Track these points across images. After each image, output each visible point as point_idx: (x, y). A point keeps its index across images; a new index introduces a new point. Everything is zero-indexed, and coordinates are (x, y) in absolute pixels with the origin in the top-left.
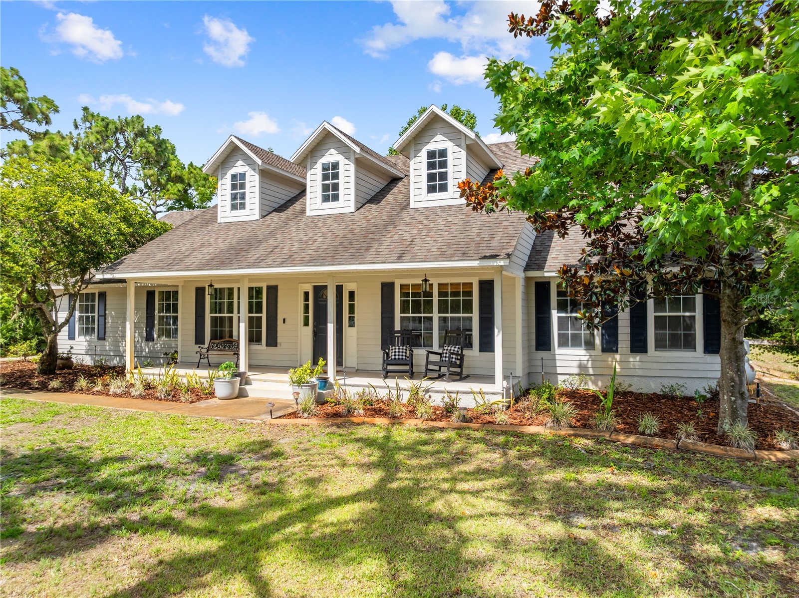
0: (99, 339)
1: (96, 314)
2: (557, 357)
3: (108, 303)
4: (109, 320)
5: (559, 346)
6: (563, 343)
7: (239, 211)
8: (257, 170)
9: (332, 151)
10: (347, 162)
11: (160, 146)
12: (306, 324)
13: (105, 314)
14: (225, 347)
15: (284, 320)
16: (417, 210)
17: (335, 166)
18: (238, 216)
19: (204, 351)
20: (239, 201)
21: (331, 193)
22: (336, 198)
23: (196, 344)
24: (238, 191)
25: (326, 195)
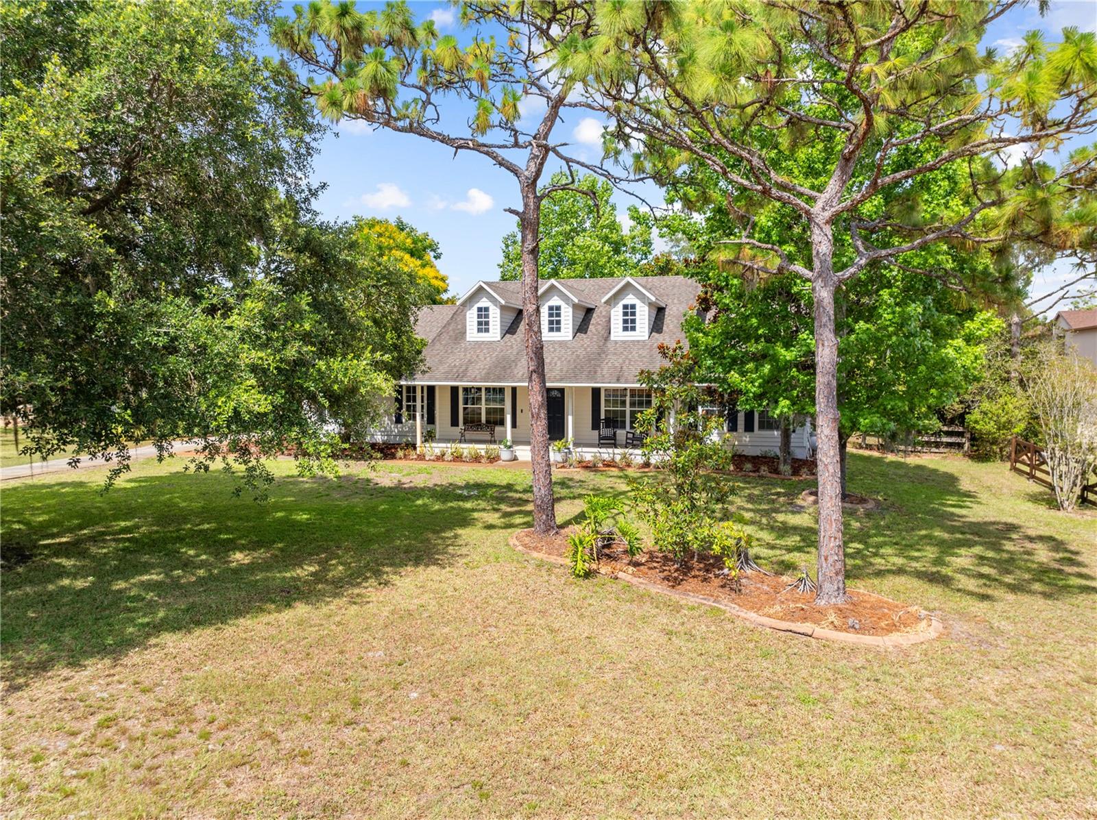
7: (484, 334)
8: (498, 305)
9: (556, 298)
10: (566, 306)
14: (478, 429)
15: (522, 410)
16: (616, 342)
17: (558, 308)
18: (484, 337)
19: (463, 431)
20: (483, 327)
21: (555, 326)
22: (559, 330)
23: (451, 426)
24: (483, 320)
25: (551, 327)
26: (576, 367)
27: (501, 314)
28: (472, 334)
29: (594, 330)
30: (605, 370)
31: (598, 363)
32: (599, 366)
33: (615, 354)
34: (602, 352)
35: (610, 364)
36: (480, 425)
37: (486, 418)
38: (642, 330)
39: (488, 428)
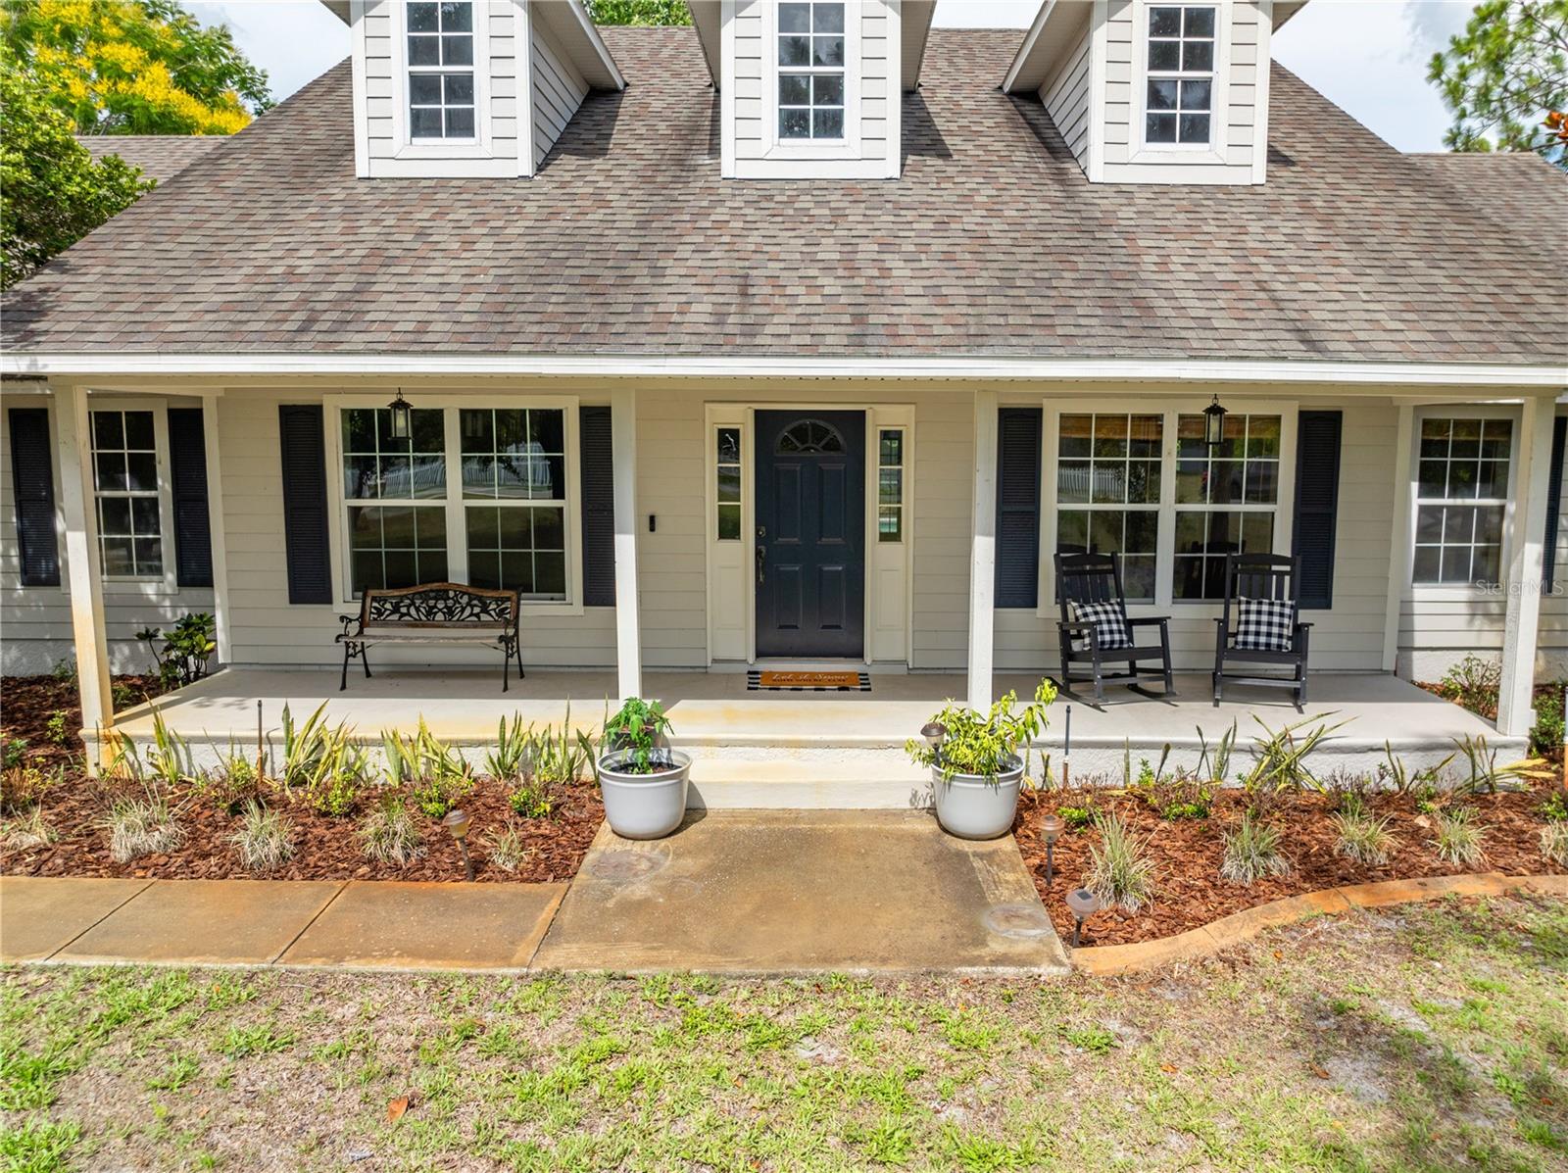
5: (1413, 578)
7: (444, 141)
12: (729, 528)
14: (430, 612)
15: (652, 519)
16: (1120, 190)
17: (831, 16)
18: (444, 157)
19: (354, 628)
20: (443, 107)
21: (811, 107)
22: (831, 125)
23: (293, 601)
24: (441, 68)
25: (791, 114)
28: (386, 144)
36: (442, 595)
37: (472, 557)
38: (1240, 136)
39: (485, 610)
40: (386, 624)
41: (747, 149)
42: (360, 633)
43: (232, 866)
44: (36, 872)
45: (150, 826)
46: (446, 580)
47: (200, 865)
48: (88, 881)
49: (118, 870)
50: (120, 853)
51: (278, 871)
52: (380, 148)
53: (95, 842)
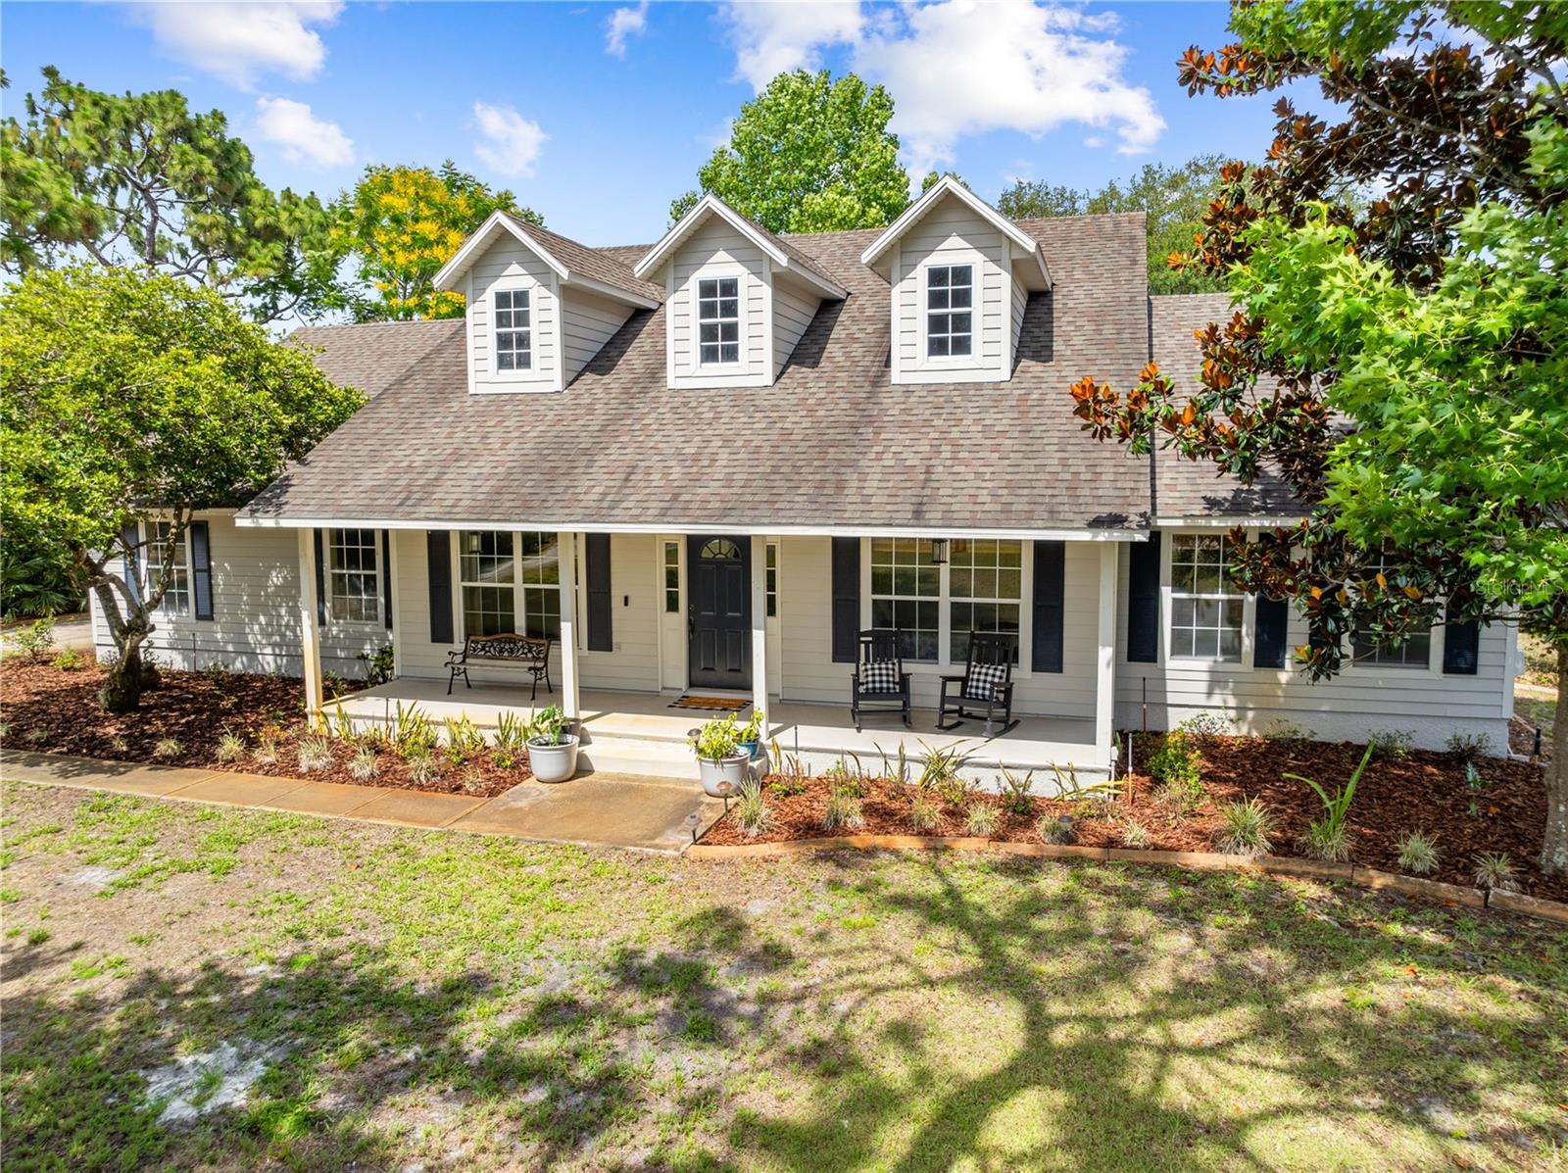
0: (199, 617)
1: (189, 567)
2: (1169, 675)
3: (213, 544)
4: (219, 580)
5: (1172, 654)
6: (1181, 646)
7: (515, 371)
8: (554, 286)
9: (722, 255)
10: (755, 280)
11: (228, 159)
12: (672, 605)
13: (210, 567)
14: (501, 651)
15: (626, 598)
16: (908, 390)
17: (730, 287)
18: (515, 381)
19: (458, 659)
20: (515, 351)
21: (720, 343)
22: (731, 354)
23: (433, 641)
24: (513, 329)
25: (708, 347)
26: (775, 469)
27: (564, 311)
28: (484, 374)
29: (839, 357)
30: (874, 478)
31: (849, 454)
32: (853, 465)
33: (906, 424)
34: (863, 420)
35: (888, 460)
36: (510, 641)
37: (528, 618)
38: (991, 349)
39: (530, 651)
40: (477, 657)
41: (681, 371)
42: (464, 661)
43: (348, 778)
44: (267, 774)
45: (318, 757)
46: (513, 632)
47: (335, 777)
48: (286, 780)
49: (300, 776)
50: (303, 769)
51: (368, 782)
52: (481, 377)
53: (295, 762)
